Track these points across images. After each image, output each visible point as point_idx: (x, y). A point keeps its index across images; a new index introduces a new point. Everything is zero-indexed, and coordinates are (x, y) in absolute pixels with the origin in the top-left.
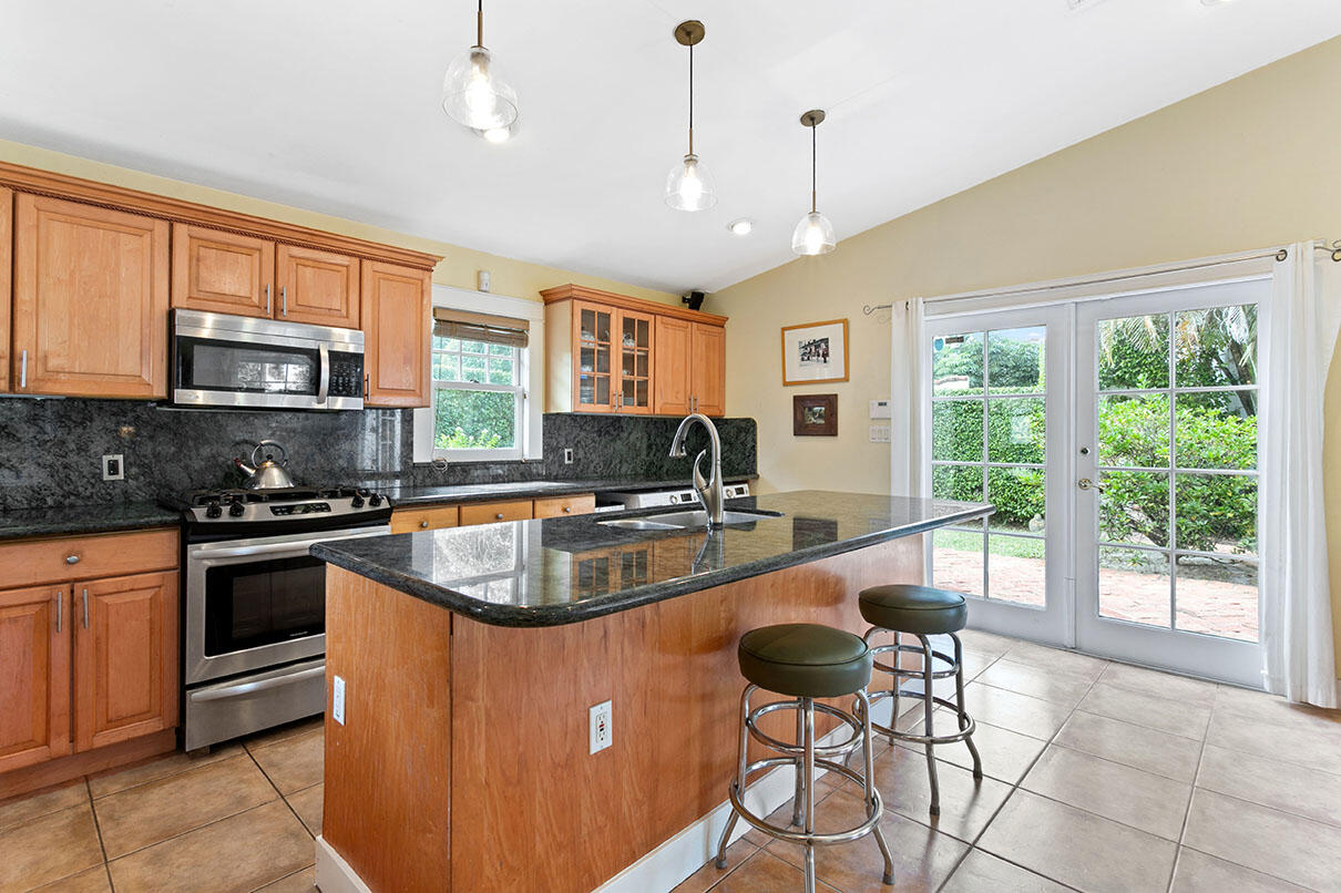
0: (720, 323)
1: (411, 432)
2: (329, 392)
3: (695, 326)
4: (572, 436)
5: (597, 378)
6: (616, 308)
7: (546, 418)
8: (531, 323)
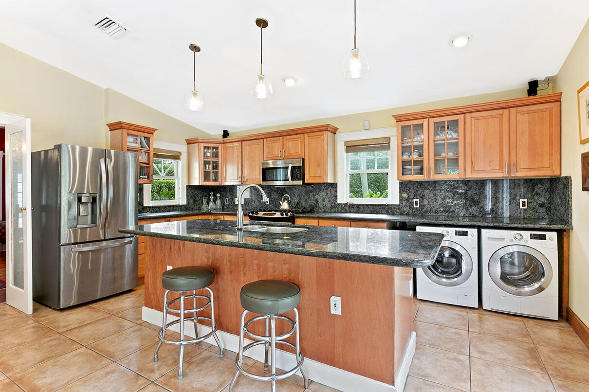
0: (557, 99)
1: (337, 192)
2: (292, 180)
3: (513, 110)
4: (419, 193)
5: (414, 161)
6: (427, 119)
7: (401, 184)
8: (391, 138)
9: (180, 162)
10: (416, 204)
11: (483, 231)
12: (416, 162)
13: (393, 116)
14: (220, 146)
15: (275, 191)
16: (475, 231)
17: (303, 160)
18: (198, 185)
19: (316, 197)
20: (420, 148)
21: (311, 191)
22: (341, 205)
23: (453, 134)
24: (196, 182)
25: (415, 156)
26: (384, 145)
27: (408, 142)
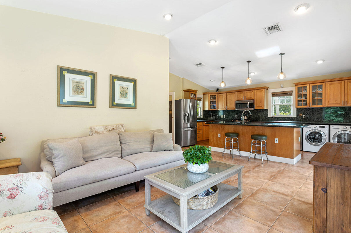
1: (268, 112)
2: (249, 108)
3: (346, 81)
4: (305, 113)
5: (303, 100)
6: (309, 85)
7: (297, 109)
8: (293, 91)
9: (201, 102)
10: (304, 117)
11: (331, 126)
12: (304, 101)
13: (294, 83)
14: (216, 95)
15: (240, 112)
16: (328, 126)
17: (254, 100)
18: (208, 110)
19: (259, 114)
20: (305, 96)
21: (256, 112)
22: (269, 117)
23: (320, 90)
24: (207, 109)
25: (303, 99)
26: (290, 93)
27: (300, 93)
